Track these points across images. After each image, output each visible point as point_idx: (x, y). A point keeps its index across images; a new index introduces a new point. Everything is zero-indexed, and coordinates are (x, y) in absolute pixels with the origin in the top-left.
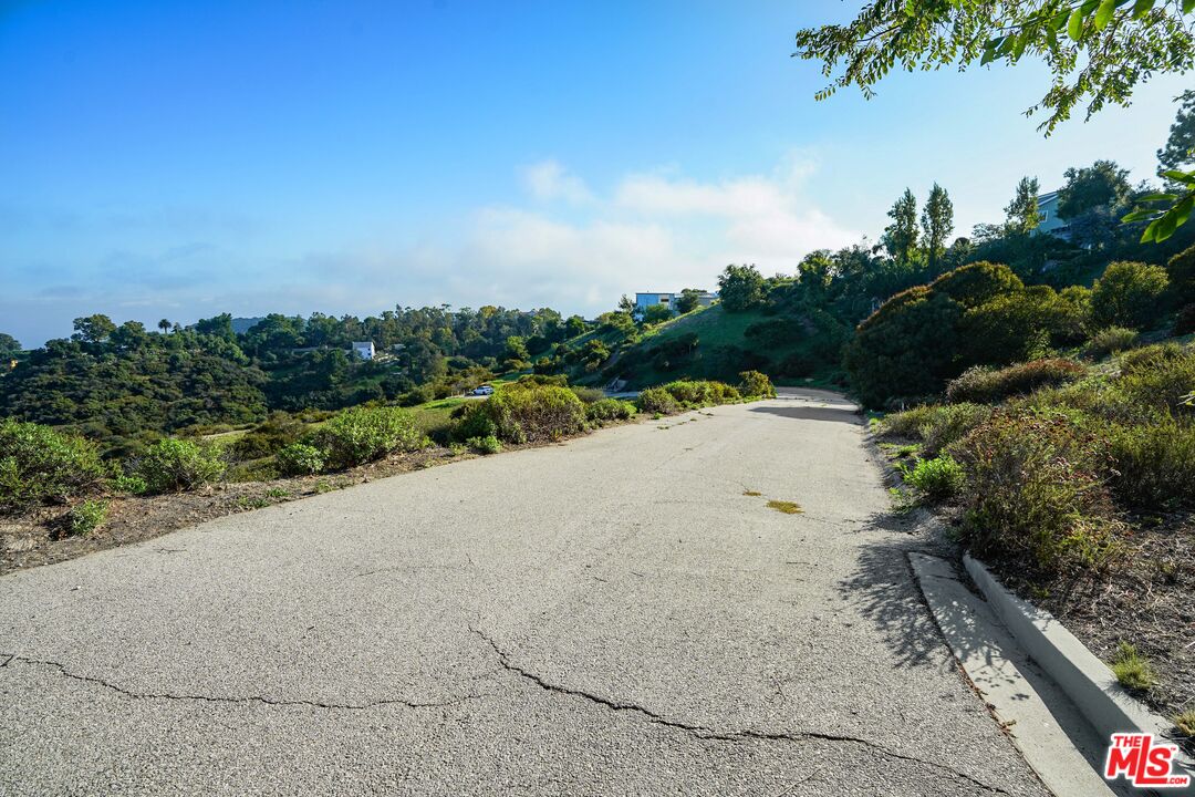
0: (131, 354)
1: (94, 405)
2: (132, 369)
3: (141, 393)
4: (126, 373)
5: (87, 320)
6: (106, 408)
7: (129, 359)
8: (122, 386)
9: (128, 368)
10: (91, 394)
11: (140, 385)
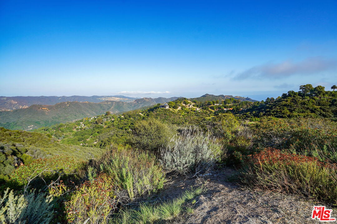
0: (316, 98)
1: (295, 113)
2: (314, 103)
3: (314, 112)
4: (311, 104)
5: (304, 86)
6: (299, 115)
7: (314, 99)
8: (308, 108)
9: (313, 102)
10: (296, 110)
11: (315, 109)
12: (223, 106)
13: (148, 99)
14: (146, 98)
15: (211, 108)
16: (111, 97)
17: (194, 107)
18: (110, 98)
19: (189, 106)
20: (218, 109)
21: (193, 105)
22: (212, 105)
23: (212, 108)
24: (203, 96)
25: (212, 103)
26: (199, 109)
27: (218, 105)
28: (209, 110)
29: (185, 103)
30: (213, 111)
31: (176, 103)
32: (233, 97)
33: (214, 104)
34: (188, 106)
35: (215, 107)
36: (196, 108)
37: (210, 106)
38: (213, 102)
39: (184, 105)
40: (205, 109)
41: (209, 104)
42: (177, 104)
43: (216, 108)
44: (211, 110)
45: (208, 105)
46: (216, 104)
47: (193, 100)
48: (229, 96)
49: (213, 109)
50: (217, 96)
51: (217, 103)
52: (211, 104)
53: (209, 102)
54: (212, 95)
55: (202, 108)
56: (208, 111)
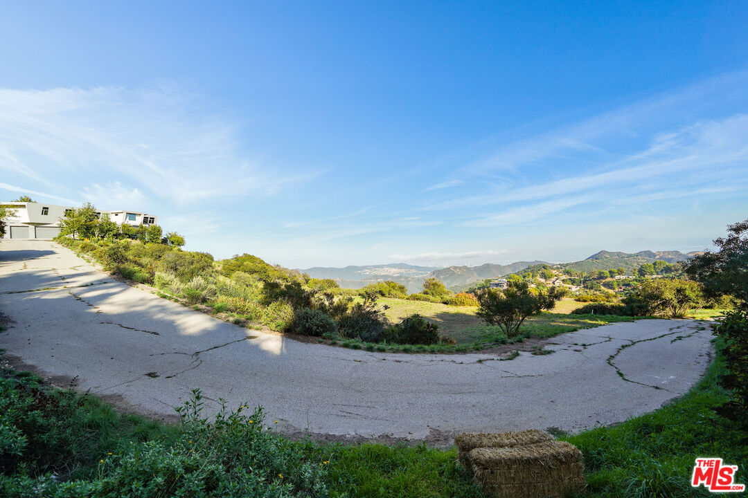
12: (636, 280)
13: (460, 268)
14: (456, 268)
15: (606, 285)
16: (382, 267)
17: (565, 285)
18: (381, 270)
19: (554, 283)
20: (623, 287)
21: (563, 281)
22: (609, 279)
23: (609, 286)
24: (592, 257)
25: (607, 272)
26: (578, 288)
27: (622, 277)
28: (600, 290)
29: (544, 276)
30: (611, 292)
31: (524, 277)
32: (681, 254)
33: (612, 277)
34: (551, 282)
35: (615, 283)
36: (570, 286)
37: (604, 281)
38: (610, 272)
39: (543, 280)
40: (592, 288)
41: (601, 277)
42: (527, 279)
43: (618, 285)
44: (606, 290)
45: (598, 279)
46: (617, 277)
47: (566, 269)
48: (669, 253)
49: (611, 288)
50: (629, 256)
51: (620, 273)
52: (606, 277)
53: (600, 273)
54: (619, 254)
55: (584, 287)
56: (598, 293)
